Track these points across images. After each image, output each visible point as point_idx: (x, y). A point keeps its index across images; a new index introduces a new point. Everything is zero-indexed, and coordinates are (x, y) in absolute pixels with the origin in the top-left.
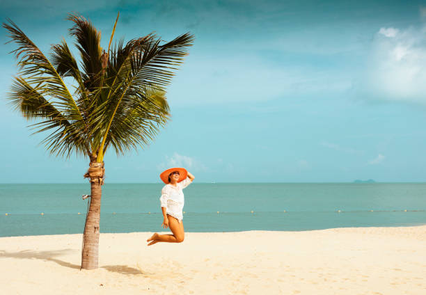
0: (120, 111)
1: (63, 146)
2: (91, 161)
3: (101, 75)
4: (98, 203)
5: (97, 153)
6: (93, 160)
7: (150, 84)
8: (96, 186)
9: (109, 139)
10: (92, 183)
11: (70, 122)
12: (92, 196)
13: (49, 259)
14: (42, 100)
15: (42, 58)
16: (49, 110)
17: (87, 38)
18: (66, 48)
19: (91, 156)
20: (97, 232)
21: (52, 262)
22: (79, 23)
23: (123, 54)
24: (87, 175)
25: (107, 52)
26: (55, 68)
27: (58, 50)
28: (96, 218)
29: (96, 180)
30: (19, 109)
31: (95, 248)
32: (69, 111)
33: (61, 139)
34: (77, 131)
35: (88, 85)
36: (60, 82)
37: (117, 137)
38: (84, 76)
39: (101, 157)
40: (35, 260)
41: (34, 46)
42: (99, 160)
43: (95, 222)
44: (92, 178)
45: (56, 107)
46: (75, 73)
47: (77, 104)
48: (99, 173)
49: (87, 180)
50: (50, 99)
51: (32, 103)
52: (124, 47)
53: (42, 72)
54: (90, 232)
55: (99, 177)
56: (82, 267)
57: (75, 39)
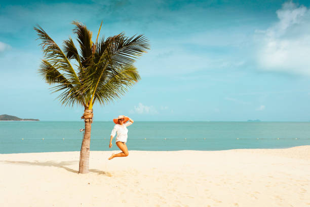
0: (102, 80)
1: (69, 100)
2: (85, 109)
3: (91, 57)
4: (89, 134)
5: (89, 104)
6: (86, 108)
7: (120, 65)
8: (88, 124)
9: (96, 96)
10: (86, 122)
11: (73, 85)
12: (85, 130)
13: (62, 167)
14: (58, 73)
15: (57, 48)
16: (62, 79)
17: (84, 35)
18: (71, 42)
19: (85, 106)
20: (88, 151)
21: (62, 169)
22: (80, 27)
23: (105, 46)
24: (83, 117)
25: (95, 44)
26: (65, 54)
27: (67, 43)
28: (87, 142)
29: (88, 120)
30: (45, 78)
31: (87, 161)
32: (72, 79)
33: (68, 96)
34: (77, 91)
35: (84, 64)
36: (67, 62)
37: (101, 94)
38: (82, 58)
39: (91, 107)
40: (53, 167)
41: (52, 41)
42: (90, 108)
43: (87, 145)
44: (86, 119)
45: (65, 77)
46: (77, 57)
47: (77, 75)
48: (90, 116)
49: (83, 120)
50: (62, 72)
51: (52, 75)
52: (105, 41)
53: (58, 56)
54: (84, 151)
55: (89, 118)
56: (79, 172)
57: (76, 35)
